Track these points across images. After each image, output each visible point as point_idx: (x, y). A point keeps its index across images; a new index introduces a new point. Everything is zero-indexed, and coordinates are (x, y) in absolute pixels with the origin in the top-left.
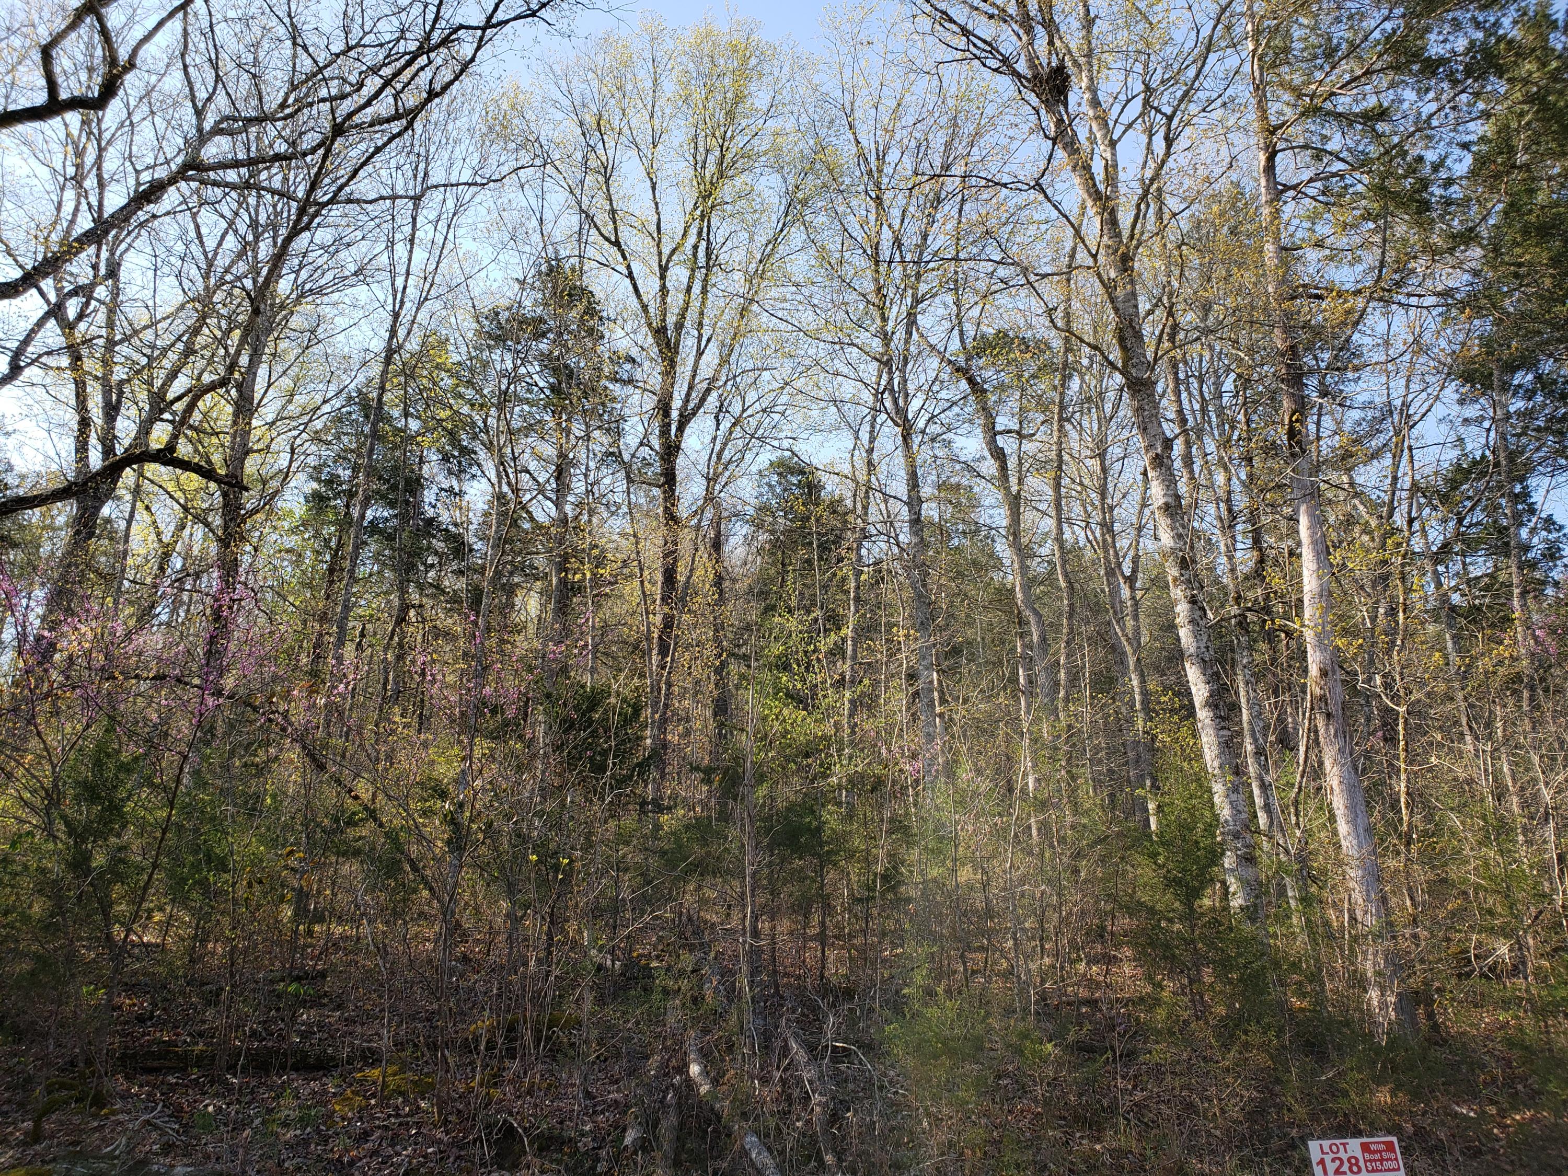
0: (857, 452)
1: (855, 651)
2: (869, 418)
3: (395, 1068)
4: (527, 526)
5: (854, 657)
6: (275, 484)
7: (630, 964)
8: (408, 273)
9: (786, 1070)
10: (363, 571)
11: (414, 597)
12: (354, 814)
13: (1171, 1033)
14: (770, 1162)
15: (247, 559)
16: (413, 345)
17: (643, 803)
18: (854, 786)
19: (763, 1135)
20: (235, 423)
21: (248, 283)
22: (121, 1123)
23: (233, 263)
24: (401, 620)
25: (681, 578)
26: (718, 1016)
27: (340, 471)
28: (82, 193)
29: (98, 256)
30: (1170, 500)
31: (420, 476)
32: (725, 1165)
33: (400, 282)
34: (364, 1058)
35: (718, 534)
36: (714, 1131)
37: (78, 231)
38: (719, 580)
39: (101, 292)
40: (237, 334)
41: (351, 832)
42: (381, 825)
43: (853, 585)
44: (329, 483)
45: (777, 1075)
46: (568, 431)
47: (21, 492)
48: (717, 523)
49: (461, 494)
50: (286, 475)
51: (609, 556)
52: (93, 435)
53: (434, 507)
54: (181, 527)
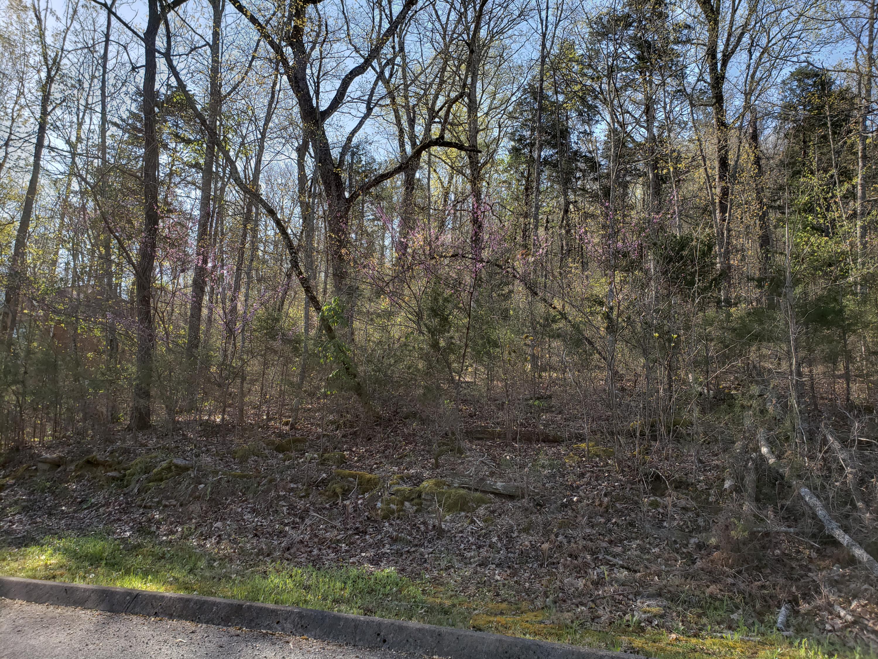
0: (859, 52)
1: (864, 193)
2: (867, 26)
3: (593, 443)
4: (631, 145)
5: (863, 197)
6: (493, 146)
7: (718, 391)
8: (548, 8)
9: (826, 452)
10: (543, 187)
11: (572, 197)
12: (555, 316)
14: (818, 503)
15: (484, 189)
16: (556, 50)
17: (719, 302)
18: (867, 281)
19: (813, 489)
20: (469, 117)
21: (465, 36)
22: (470, 461)
23: (456, 27)
24: (566, 211)
25: (732, 163)
26: (777, 421)
27: (525, 133)
28: (382, 9)
29: (394, 42)
31: (568, 127)
32: (788, 503)
33: (544, 14)
34: (577, 438)
35: (755, 130)
36: (780, 484)
37: (383, 30)
38: (757, 161)
39: (398, 60)
40: (463, 67)
41: (555, 326)
42: (570, 322)
43: (860, 147)
44: (520, 140)
45: (820, 456)
46: (651, 82)
47: (381, 172)
48: (753, 123)
49: (591, 133)
50: (497, 140)
51: (683, 155)
52: (406, 137)
53: (577, 144)
54: (451, 178)
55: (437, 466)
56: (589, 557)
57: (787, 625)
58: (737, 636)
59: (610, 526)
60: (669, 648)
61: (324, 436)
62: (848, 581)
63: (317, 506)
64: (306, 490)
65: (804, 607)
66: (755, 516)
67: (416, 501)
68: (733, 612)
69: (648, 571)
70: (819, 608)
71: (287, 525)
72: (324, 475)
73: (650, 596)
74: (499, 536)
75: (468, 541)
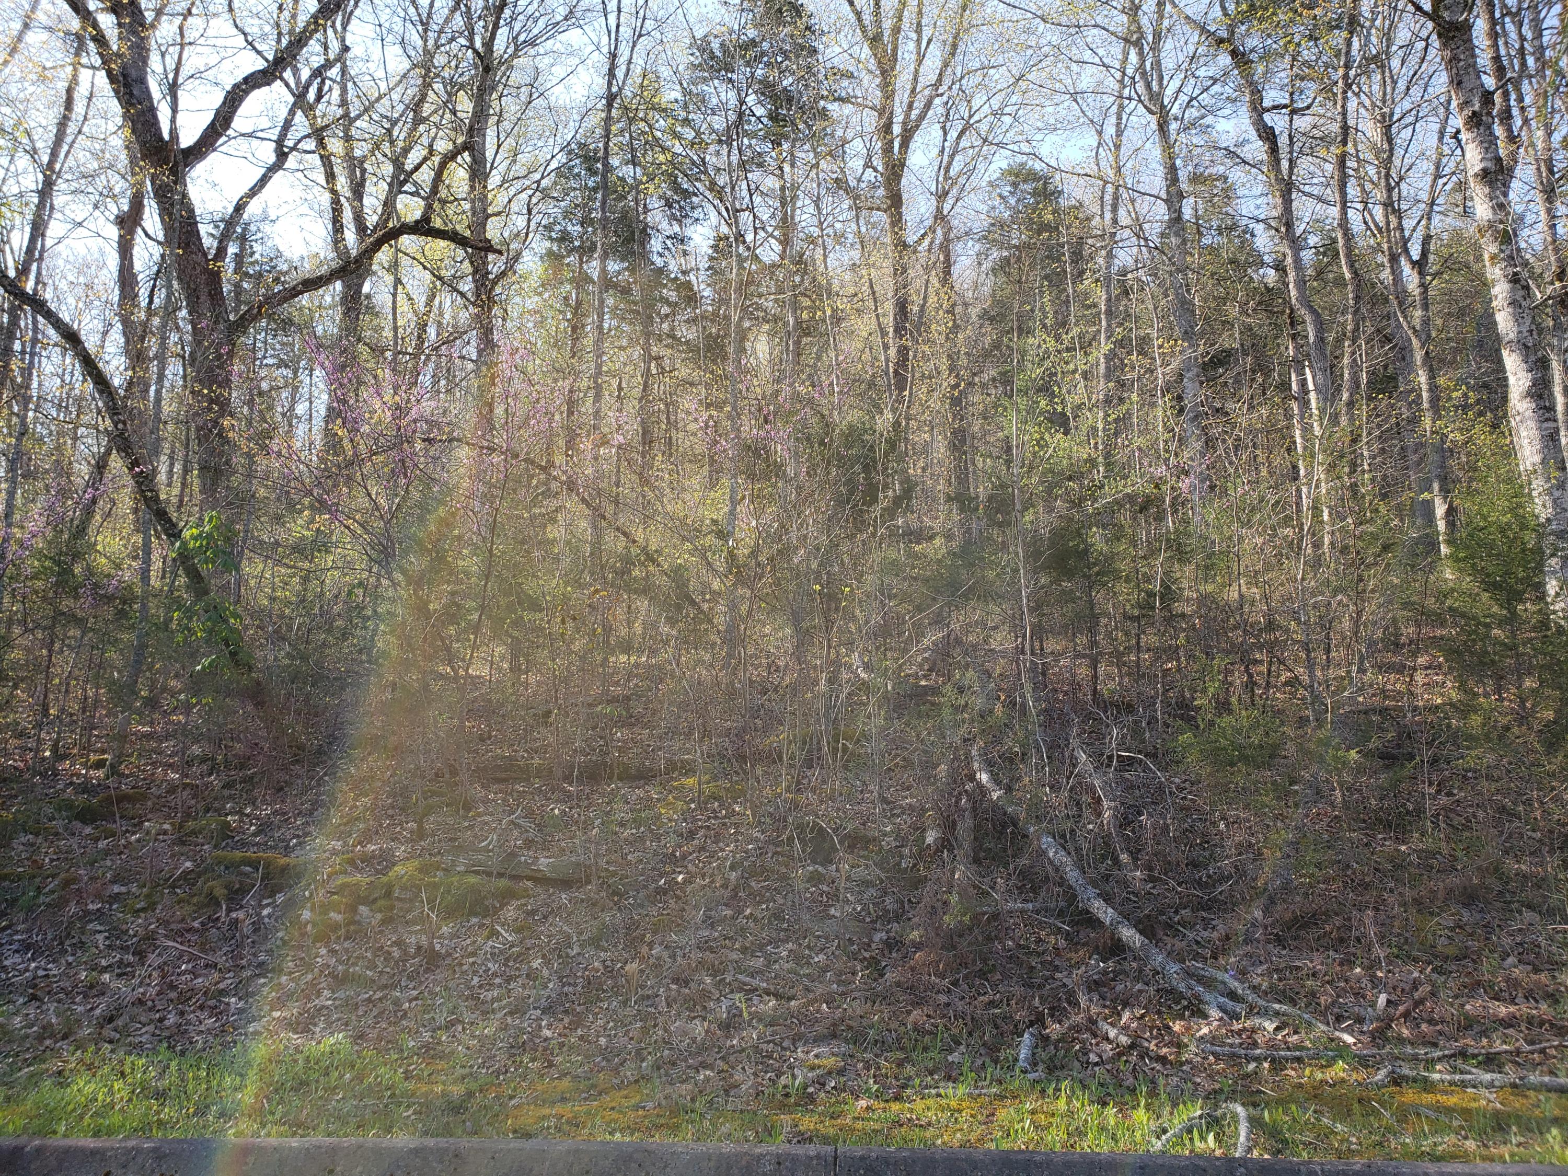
0: (1102, 149)
1: (1108, 369)
2: (1114, 109)
3: (708, 777)
5: (1107, 375)
6: (517, 246)
7: (901, 683)
8: (619, 10)
9: (1075, 777)
11: (654, 349)
13: (1488, 738)
14: (1067, 859)
19: (1059, 837)
20: (472, 188)
22: (486, 823)
25: (915, 308)
27: (570, 228)
30: (1489, 164)
31: (646, 225)
33: (612, 19)
34: (679, 769)
35: (948, 257)
36: (1012, 833)
38: (952, 308)
43: (1103, 297)
44: (561, 240)
45: (1068, 782)
48: (947, 245)
49: (685, 240)
50: (524, 236)
53: (661, 255)
54: (431, 298)
55: (421, 834)
56: (708, 980)
57: (1034, 1063)
58: (962, 1090)
59: (741, 921)
60: (859, 1125)
61: (186, 786)
62: (1114, 980)
63: (173, 926)
64: (148, 896)
65: (1054, 1029)
66: (975, 886)
67: (381, 903)
68: (951, 1051)
69: (811, 996)
70: (1076, 1028)
71: (105, 970)
72: (188, 864)
73: (819, 1040)
74: (544, 957)
75: (486, 971)
